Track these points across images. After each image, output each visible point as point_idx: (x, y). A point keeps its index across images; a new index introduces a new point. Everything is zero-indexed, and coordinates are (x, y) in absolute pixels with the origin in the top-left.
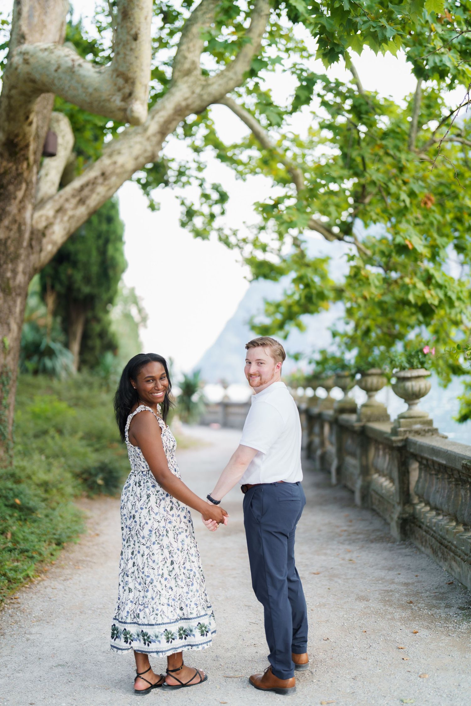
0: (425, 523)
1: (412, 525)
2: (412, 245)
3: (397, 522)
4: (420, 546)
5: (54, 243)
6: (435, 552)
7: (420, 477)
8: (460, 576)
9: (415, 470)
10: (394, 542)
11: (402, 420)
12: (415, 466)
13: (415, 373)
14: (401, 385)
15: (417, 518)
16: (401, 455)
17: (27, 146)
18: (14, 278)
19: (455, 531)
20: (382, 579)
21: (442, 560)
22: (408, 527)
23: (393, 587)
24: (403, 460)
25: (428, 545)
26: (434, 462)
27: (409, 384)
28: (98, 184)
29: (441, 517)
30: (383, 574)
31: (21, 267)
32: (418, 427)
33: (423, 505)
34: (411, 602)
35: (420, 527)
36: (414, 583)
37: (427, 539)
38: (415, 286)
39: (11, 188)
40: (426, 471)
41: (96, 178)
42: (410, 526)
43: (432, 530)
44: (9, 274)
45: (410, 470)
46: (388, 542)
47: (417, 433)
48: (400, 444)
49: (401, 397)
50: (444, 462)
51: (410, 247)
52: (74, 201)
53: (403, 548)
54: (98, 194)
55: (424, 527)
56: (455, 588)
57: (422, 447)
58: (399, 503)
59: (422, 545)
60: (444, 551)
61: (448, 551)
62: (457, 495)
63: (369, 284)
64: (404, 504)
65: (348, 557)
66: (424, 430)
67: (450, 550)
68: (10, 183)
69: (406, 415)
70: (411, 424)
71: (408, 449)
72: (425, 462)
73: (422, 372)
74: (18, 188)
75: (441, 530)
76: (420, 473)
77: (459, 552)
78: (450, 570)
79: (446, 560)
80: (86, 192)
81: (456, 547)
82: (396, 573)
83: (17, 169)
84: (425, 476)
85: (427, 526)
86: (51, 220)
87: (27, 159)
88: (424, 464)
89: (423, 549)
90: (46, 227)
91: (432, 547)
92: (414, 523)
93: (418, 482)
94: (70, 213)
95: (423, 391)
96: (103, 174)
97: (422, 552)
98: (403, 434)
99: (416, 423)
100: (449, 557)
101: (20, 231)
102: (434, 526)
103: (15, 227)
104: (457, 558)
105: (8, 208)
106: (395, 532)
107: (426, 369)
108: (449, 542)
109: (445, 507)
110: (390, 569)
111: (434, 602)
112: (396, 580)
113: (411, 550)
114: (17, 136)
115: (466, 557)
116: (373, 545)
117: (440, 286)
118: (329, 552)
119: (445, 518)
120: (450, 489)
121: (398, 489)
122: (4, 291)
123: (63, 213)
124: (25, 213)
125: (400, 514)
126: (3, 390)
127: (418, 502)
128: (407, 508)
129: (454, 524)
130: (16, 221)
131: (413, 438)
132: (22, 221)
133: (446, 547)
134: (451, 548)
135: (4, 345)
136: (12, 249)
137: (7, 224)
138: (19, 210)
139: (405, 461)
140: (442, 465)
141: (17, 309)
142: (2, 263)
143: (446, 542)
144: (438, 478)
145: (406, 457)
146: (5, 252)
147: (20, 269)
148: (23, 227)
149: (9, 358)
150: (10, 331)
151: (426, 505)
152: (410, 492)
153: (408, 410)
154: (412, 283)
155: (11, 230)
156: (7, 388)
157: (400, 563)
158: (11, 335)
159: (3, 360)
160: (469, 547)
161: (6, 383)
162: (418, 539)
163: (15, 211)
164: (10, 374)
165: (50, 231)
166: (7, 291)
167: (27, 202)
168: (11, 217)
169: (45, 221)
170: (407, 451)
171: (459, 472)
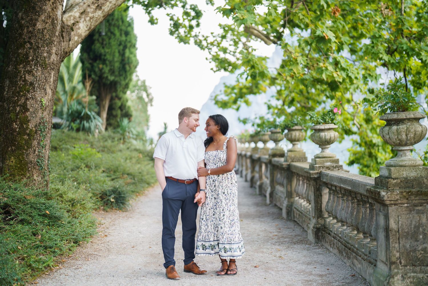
0: (333, 231)
1: (324, 232)
2: (327, 36)
3: (312, 230)
4: (329, 247)
6: (340, 252)
7: (329, 199)
8: (361, 270)
9: (326, 194)
10: (310, 244)
11: (317, 159)
12: (326, 191)
13: (327, 126)
14: (317, 134)
15: (327, 228)
16: (316, 184)
18: (49, 57)
19: (356, 237)
20: (303, 271)
21: (346, 258)
22: (320, 234)
23: (311, 278)
24: (318, 187)
25: (335, 247)
26: (340, 188)
27: (322, 134)
29: (345, 227)
30: (304, 267)
32: (328, 164)
33: (331, 218)
35: (329, 234)
36: (326, 275)
37: (335, 242)
38: (327, 69)
40: (334, 195)
42: (322, 233)
43: (339, 236)
44: (45, 54)
45: (322, 194)
46: (306, 244)
47: (328, 168)
48: (316, 176)
49: (317, 143)
50: (350, 188)
51: (327, 38)
53: (317, 249)
55: (332, 234)
56: (357, 279)
57: (332, 177)
58: (314, 217)
59: (331, 246)
60: (347, 252)
61: (351, 252)
62: (358, 212)
64: (318, 218)
65: (278, 254)
66: (333, 166)
67: (353, 251)
69: (320, 156)
70: (324, 162)
71: (322, 179)
72: (334, 188)
73: (332, 126)
75: (345, 237)
76: (330, 196)
77: (360, 253)
78: (352, 266)
79: (349, 258)
81: (357, 249)
84: (334, 198)
85: (334, 233)
86: (77, 19)
88: (333, 190)
89: (331, 249)
91: (338, 248)
92: (324, 231)
93: (328, 202)
95: (332, 139)
97: (331, 252)
98: (318, 169)
99: (327, 161)
100: (352, 256)
101: (53, 23)
102: (340, 233)
103: (50, 21)
104: (358, 257)
105: (44, 7)
106: (311, 237)
107: (335, 124)
108: (352, 246)
109: (349, 221)
110: (309, 264)
112: (313, 272)
113: (322, 250)
115: (365, 257)
116: (295, 246)
117: (343, 69)
118: (265, 250)
119: (348, 228)
120: (353, 208)
121: (314, 207)
122: (41, 66)
123: (86, 15)
124: (57, 12)
125: (315, 225)
126: (41, 135)
127: (328, 216)
128: (320, 221)
129: (356, 232)
130: (50, 17)
131: (325, 172)
132: (54, 17)
133: (349, 249)
134: (353, 250)
135: (42, 104)
136: (48, 37)
137: (43, 18)
138: (53, 9)
139: (319, 187)
140: (348, 190)
141: (52, 80)
142: (40, 46)
143: (349, 246)
144: (343, 200)
145: (320, 185)
146: (43, 38)
147: (54, 51)
148: (56, 22)
149: (45, 113)
150: (46, 94)
151: (334, 218)
152: (323, 209)
153: (321, 152)
154: (325, 67)
155: (46, 23)
156: (44, 134)
157: (315, 259)
158: (46, 97)
159: (41, 115)
160: (368, 250)
161: (43, 130)
162: (327, 242)
163: (50, 10)
164: (46, 124)
165: (77, 27)
166: (44, 66)
167: (59, 4)
168: (46, 14)
169: (73, 20)
170: (321, 181)
171: (361, 195)
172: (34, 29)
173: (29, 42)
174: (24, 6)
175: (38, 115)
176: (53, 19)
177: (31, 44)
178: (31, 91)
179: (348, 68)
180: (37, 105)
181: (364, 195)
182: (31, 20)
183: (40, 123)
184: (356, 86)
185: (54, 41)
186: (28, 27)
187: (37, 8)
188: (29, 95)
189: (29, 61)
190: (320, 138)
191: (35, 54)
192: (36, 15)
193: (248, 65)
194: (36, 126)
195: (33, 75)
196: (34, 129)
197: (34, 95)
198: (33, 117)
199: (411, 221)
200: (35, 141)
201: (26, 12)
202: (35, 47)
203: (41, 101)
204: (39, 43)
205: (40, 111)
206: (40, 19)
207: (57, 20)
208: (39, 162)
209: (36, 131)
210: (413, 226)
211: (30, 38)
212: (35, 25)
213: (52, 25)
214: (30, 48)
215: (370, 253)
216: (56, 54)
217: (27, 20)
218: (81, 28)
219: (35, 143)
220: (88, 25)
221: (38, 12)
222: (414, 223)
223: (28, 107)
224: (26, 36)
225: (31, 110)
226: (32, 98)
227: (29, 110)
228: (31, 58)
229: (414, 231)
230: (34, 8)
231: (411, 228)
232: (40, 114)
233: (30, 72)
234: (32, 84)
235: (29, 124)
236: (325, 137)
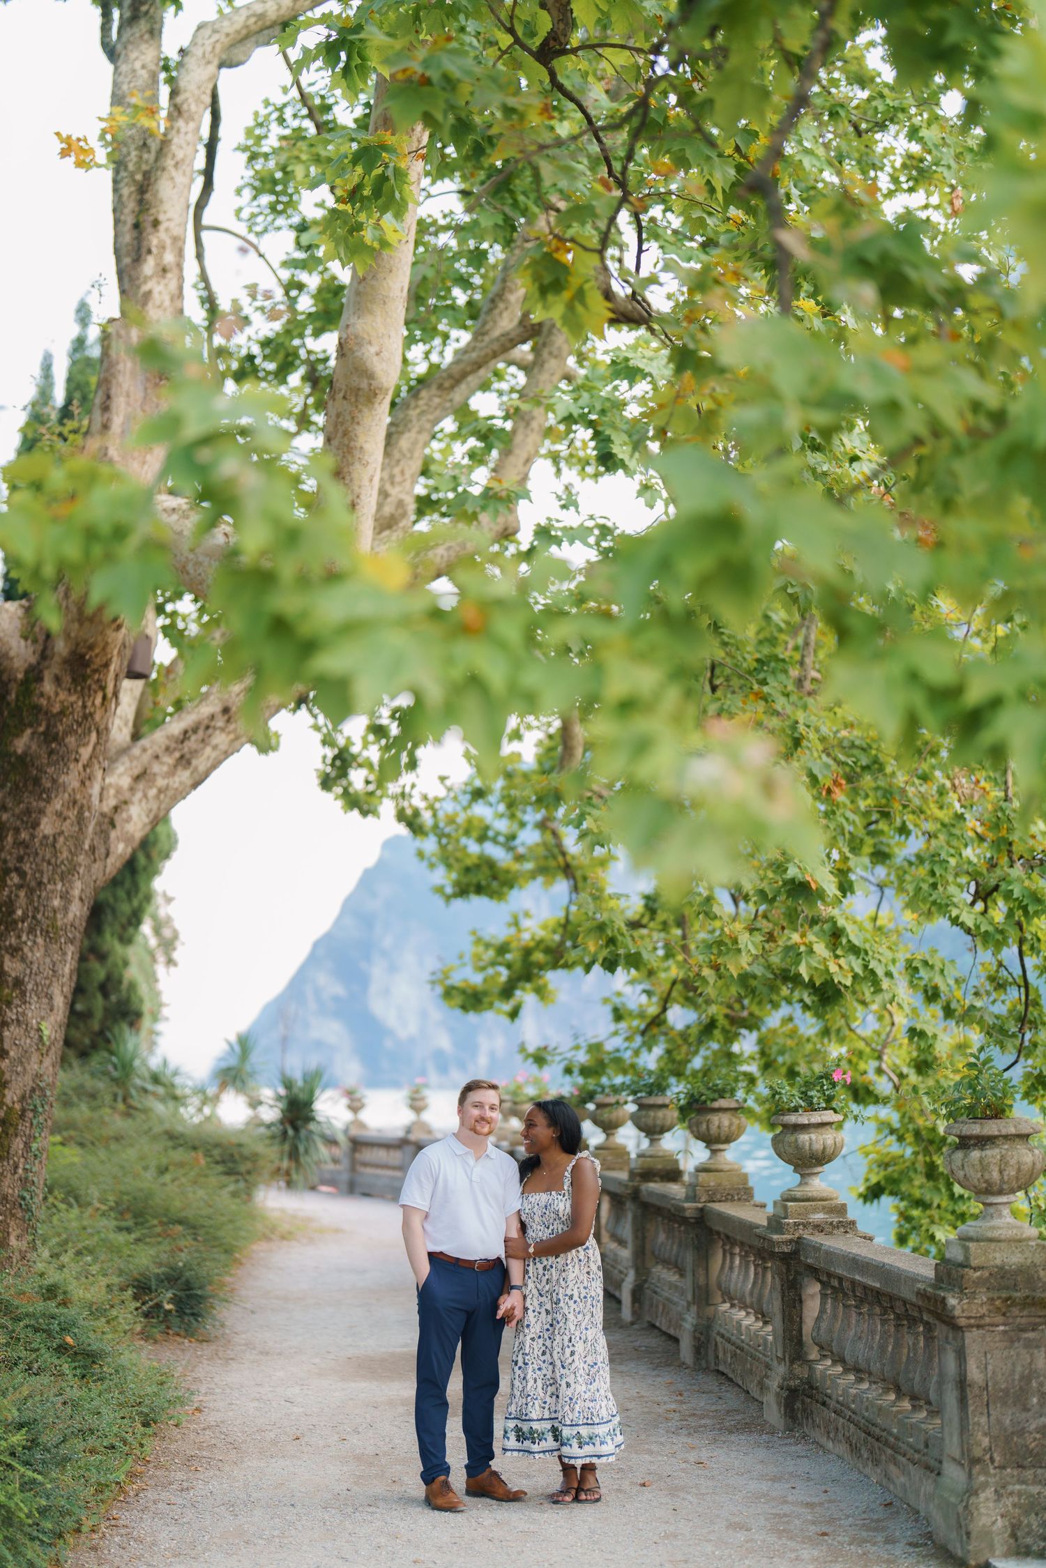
0: (834, 1397)
1: (809, 1400)
2: (815, 882)
3: (778, 1395)
4: (823, 1440)
5: (128, 839)
6: (854, 1449)
7: (822, 1311)
8: (905, 1491)
9: (812, 1296)
10: (772, 1433)
11: (790, 1204)
12: (813, 1290)
13: (816, 1118)
14: (790, 1138)
15: (817, 1388)
16: (788, 1270)
17: (106, 665)
18: (66, 909)
19: (894, 1410)
20: (764, 1496)
21: (870, 1463)
22: (798, 1405)
23: (786, 1509)
24: (791, 1278)
25: (840, 1435)
26: (853, 1282)
27: (804, 1138)
28: (215, 728)
29: (865, 1386)
30: (764, 1486)
31: (77, 889)
32: (819, 1217)
33: (829, 1362)
34: (824, 1534)
35: (824, 1404)
36: (823, 1504)
37: (840, 1426)
38: (811, 951)
39: (71, 740)
40: (835, 1299)
41: (212, 717)
42: (803, 1402)
43: (849, 1408)
44: (56, 903)
45: (803, 1297)
46: (761, 1432)
47: (819, 1228)
48: (786, 1249)
49: (789, 1162)
50: (878, 1285)
51: (814, 886)
52: (169, 760)
53: (790, 1444)
54: (215, 747)
55: (833, 1404)
56: (898, 1513)
57: (830, 1255)
58: (780, 1360)
59: (828, 1437)
60: (873, 1447)
61: (881, 1446)
62: (897, 1345)
63: (739, 951)
64: (792, 1362)
65: (692, 1457)
66: (831, 1223)
67: (886, 1443)
68: (70, 731)
69: (799, 1195)
70: (808, 1211)
71: (802, 1258)
72: (835, 1283)
73: (829, 1116)
74: (82, 742)
75: (867, 1410)
76: (823, 1304)
77: (904, 1447)
78: (885, 1482)
79: (877, 1462)
80: (192, 743)
81: (897, 1439)
82: (787, 1486)
83: (84, 707)
84: (835, 1308)
85: (838, 1402)
86: (127, 795)
87: (103, 688)
88: (833, 1287)
89: (830, 1445)
90: (116, 809)
91: (848, 1440)
92: (810, 1397)
93: (818, 1319)
94: (161, 782)
95: (829, 1151)
96: (226, 710)
97: (826, 1451)
98: (792, 1231)
99: (815, 1210)
100: (883, 1457)
101: (80, 820)
102: (853, 1402)
103: (72, 814)
104: (900, 1458)
105: (63, 778)
106: (773, 1414)
107: (836, 1112)
108: (884, 1430)
109: (876, 1367)
110: (775, 1479)
111: (864, 1534)
112: (790, 1498)
113: (806, 1447)
114: (91, 648)
115: (917, 1456)
116: (733, 1438)
117: (855, 950)
118: (654, 1447)
119: (874, 1386)
120: (885, 1333)
121: (780, 1332)
122: (45, 934)
123: (149, 781)
124: (92, 787)
125: (784, 1379)
126: (35, 1122)
127: (819, 1357)
128: (798, 1369)
129: (892, 1397)
130: (75, 802)
131: (811, 1238)
132: (85, 802)
133: (878, 1440)
134: (887, 1441)
135: (41, 1038)
136: (65, 854)
137: (58, 807)
138: (83, 783)
139: (795, 1279)
140: (872, 1289)
141: (67, 970)
142: (45, 880)
143: (877, 1431)
144: (860, 1314)
145: (797, 1273)
146: (53, 861)
147: (76, 893)
148: (87, 814)
149: (47, 1062)
150: (51, 1010)
151: (835, 1362)
152: (804, 1338)
153: (800, 1184)
154: (804, 944)
155: (65, 819)
156: (41, 1119)
157: (791, 1469)
158: (52, 1019)
159: (36, 1067)
160: (922, 1438)
161: (40, 1110)
162: (819, 1427)
163: (76, 784)
164: (48, 1093)
165: (124, 815)
166: (51, 934)
167: (97, 766)
168: (66, 795)
169: (115, 796)
170: (800, 1262)
171: (905, 1302)
172: (33, 836)
173: (17, 870)
174: (12, 777)
175: (28, 1068)
176: (82, 807)
177: (22, 874)
178: (16, 1001)
179: (867, 946)
180: (28, 1041)
181: (913, 1304)
182: (28, 812)
183: (33, 1090)
184: (888, 997)
185: (80, 865)
186: (17, 831)
187: (44, 781)
188: (9, 1013)
189: (15, 922)
190: (798, 1148)
191: (32, 902)
192: (40, 798)
193: (601, 938)
194: (23, 1098)
195: (23, 959)
196: (18, 1106)
197: (24, 1014)
198: (18, 1074)
199: (1013, 1364)
200: (18, 1139)
201: (16, 791)
202: (33, 884)
203: (39, 1030)
204: (42, 873)
205: (35, 1057)
206: (49, 810)
207: (89, 808)
208: (24, 1198)
209: (24, 1111)
210: (1017, 1377)
211: (20, 859)
212: (36, 825)
213: (79, 823)
214: (20, 887)
215: (927, 1446)
216: (81, 899)
217: (17, 811)
218: (135, 817)
219: (18, 1144)
220: (150, 811)
221: (48, 791)
222: (1019, 1369)
223: (6, 1046)
224: (11, 854)
225: (12, 1053)
226: (18, 1020)
227: (7, 1053)
228: (19, 912)
229: (1021, 1388)
230: (37, 781)
231: (1013, 1380)
232: (33, 1066)
233: (15, 951)
234: (18, 983)
235: (6, 1092)
236: (810, 1145)
